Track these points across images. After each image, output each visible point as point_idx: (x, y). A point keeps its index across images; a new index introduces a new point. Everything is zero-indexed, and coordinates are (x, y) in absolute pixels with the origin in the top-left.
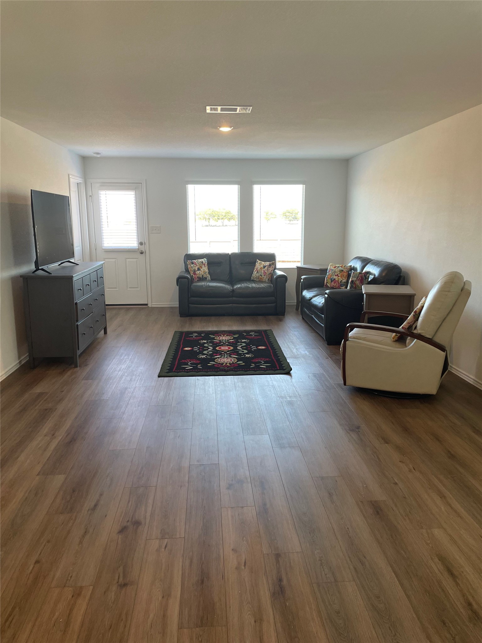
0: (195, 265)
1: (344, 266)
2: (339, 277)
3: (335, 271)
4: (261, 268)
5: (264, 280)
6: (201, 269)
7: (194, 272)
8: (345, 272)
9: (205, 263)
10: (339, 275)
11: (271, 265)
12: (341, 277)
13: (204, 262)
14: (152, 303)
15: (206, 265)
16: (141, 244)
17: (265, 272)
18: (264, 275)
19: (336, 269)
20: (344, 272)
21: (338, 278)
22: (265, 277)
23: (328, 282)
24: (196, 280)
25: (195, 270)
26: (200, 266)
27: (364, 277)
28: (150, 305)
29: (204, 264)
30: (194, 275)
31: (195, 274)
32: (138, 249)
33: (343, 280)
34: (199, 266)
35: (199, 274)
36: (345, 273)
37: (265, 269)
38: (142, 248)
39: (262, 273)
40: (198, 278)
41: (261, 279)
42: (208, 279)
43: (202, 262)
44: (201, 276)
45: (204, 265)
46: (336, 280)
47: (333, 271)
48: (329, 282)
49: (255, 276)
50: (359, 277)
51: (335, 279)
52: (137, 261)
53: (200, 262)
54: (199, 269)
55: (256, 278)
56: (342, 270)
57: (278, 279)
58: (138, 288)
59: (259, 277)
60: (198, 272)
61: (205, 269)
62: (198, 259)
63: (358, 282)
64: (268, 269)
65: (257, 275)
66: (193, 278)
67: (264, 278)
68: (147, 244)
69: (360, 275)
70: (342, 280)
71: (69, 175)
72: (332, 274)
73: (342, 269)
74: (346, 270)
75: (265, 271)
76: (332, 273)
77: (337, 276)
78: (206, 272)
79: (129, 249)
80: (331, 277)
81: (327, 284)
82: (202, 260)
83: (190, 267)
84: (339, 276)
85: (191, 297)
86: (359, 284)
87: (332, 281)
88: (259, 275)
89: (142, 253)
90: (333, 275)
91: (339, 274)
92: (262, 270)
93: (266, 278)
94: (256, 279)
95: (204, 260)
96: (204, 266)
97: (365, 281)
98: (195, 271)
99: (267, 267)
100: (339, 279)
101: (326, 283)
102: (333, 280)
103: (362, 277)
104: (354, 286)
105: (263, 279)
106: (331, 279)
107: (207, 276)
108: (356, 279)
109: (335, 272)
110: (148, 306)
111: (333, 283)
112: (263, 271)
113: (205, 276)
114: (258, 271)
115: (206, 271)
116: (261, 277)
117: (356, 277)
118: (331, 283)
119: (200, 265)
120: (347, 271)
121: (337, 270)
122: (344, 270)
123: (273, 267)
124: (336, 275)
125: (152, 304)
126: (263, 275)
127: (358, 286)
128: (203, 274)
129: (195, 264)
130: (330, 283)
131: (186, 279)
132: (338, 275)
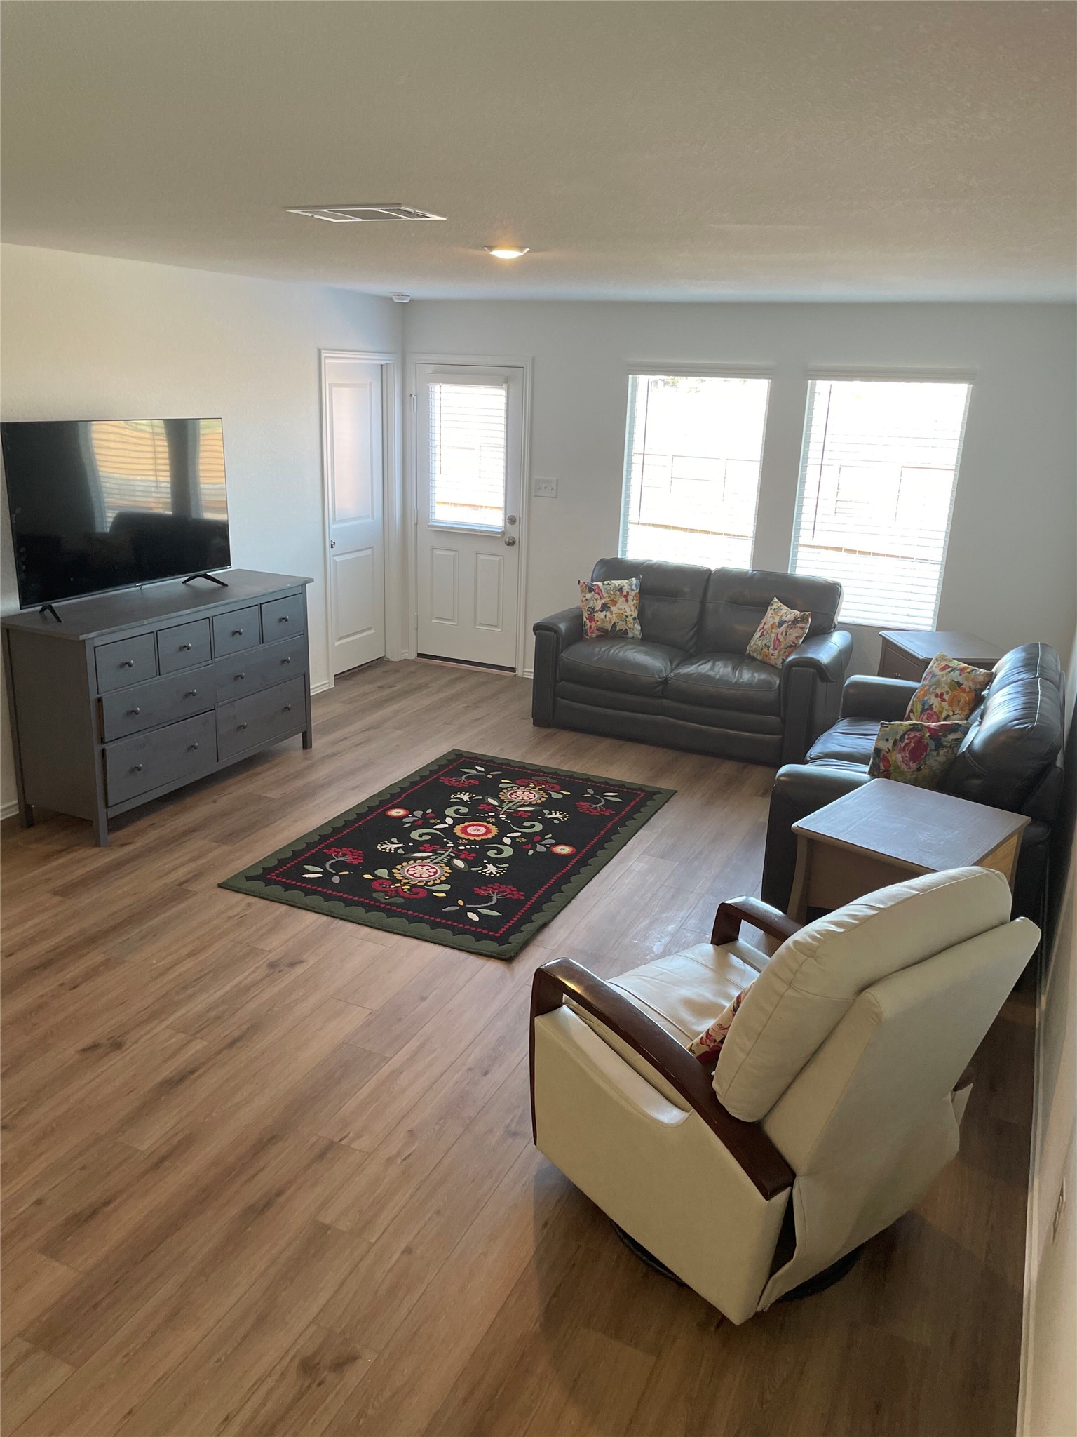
0: (596, 596)
1: (968, 670)
2: (945, 705)
3: (939, 681)
4: (772, 626)
5: (772, 662)
6: (613, 609)
7: (591, 613)
8: (967, 689)
9: (628, 593)
10: (946, 697)
11: (797, 623)
12: (951, 704)
13: (626, 588)
14: (524, 668)
15: (630, 598)
16: (511, 520)
17: (778, 639)
18: (774, 646)
19: (943, 676)
20: (963, 690)
21: (940, 704)
22: (776, 652)
23: (914, 710)
24: (594, 635)
25: (593, 609)
26: (612, 600)
27: (932, 744)
28: (519, 673)
29: (625, 593)
30: (588, 621)
31: (591, 619)
32: (504, 533)
33: (954, 714)
34: (607, 599)
35: (603, 621)
36: (964, 695)
37: (780, 630)
38: (514, 532)
39: (770, 642)
40: (599, 629)
41: (767, 656)
42: (630, 635)
43: (621, 590)
44: (609, 627)
45: (626, 596)
46: (935, 710)
47: (934, 680)
48: (917, 710)
49: (754, 646)
50: (906, 741)
51: (931, 707)
52: (499, 561)
53: (615, 587)
54: (605, 607)
55: (756, 650)
56: (959, 684)
57: (794, 668)
58: (499, 628)
59: (762, 649)
60: (601, 615)
61: (628, 609)
62: (611, 580)
63: (899, 756)
64: (786, 632)
65: (759, 643)
66: (586, 630)
67: (772, 655)
68: (524, 522)
69: (912, 734)
70: (951, 713)
71: (319, 351)
72: (929, 689)
73: (960, 679)
74: (971, 684)
75: (779, 636)
76: (930, 686)
77: (939, 699)
78: (627, 617)
79: (481, 531)
80: (923, 697)
81: (911, 714)
82: (625, 582)
83: (584, 599)
84: (944, 700)
85: (561, 680)
86: (903, 767)
87: (923, 711)
88: (764, 642)
89: (511, 543)
90: (931, 694)
91: (948, 693)
92: (774, 631)
93: (779, 656)
94: (755, 654)
95: (630, 585)
96: (625, 599)
97: (935, 753)
98: (592, 611)
99: (786, 625)
100: (943, 708)
101: (909, 713)
102: (927, 710)
103: (919, 741)
104: (882, 768)
105: (770, 659)
106: (923, 705)
107: (631, 626)
108: (889, 745)
109: (938, 684)
110: (517, 673)
111: (926, 716)
112: (773, 635)
113: (621, 626)
114: (763, 632)
115: (628, 613)
116: (765, 650)
117: (891, 741)
118: (921, 715)
119: (613, 597)
120: (973, 687)
121: (944, 679)
122: (965, 682)
123: (802, 628)
124: (937, 696)
125: (524, 672)
126: (772, 647)
127: (899, 767)
128: (617, 621)
129: (598, 594)
130: (919, 714)
131: (553, 633)
132: (942, 694)
